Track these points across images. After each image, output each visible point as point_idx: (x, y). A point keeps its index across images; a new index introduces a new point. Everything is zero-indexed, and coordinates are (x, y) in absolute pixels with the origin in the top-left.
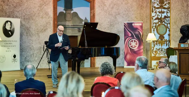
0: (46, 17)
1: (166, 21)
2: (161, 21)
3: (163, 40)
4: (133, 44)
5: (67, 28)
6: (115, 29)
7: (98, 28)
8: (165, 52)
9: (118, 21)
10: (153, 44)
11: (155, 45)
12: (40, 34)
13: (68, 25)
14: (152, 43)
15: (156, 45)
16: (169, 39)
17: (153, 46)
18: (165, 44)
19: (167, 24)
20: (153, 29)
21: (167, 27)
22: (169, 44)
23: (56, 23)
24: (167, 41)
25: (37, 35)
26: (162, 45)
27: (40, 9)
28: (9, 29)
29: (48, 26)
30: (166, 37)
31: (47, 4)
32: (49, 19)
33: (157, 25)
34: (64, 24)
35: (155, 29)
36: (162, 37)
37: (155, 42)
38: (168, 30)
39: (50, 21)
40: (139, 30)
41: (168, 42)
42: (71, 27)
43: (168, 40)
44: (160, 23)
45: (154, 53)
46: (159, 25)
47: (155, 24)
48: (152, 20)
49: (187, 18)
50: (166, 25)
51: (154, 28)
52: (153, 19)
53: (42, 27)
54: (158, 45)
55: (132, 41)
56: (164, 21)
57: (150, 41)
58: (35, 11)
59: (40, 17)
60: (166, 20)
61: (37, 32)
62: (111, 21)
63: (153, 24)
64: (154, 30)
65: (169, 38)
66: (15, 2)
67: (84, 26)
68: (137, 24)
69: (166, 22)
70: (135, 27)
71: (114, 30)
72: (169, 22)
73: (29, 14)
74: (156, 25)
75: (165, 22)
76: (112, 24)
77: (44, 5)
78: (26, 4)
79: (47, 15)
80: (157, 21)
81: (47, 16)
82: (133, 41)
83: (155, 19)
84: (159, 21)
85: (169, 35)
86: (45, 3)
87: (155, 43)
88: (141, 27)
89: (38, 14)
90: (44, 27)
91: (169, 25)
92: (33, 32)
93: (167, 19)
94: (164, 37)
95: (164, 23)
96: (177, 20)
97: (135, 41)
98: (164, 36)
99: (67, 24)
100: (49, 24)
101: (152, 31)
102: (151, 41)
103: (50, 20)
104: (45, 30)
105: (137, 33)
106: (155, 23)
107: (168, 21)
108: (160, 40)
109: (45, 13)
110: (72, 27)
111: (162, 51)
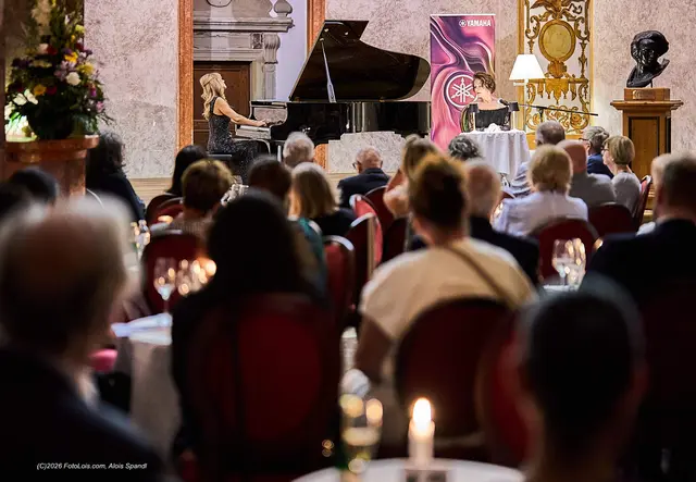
1: (571, 12)
2: (556, 13)
3: (564, 78)
4: (462, 91)
5: (213, 34)
6: (394, 38)
7: (366, 38)
8: (569, 120)
9: (406, 10)
10: (528, 91)
11: (534, 96)
12: (135, 57)
13: (220, 23)
14: (526, 89)
15: (538, 96)
16: (583, 76)
17: (527, 99)
18: (569, 94)
19: (577, 21)
20: (527, 40)
21: (575, 33)
22: (583, 93)
23: (188, 16)
24: (575, 82)
25: (122, 57)
26: (557, 96)
29: (160, 25)
30: (573, 67)
33: (542, 24)
34: (205, 19)
35: (536, 40)
36: (557, 67)
37: (536, 85)
38: (578, 41)
39: (169, 11)
40: (482, 41)
41: (578, 85)
42: (227, 28)
43: (578, 76)
44: (550, 18)
45: (531, 122)
46: (549, 26)
47: (535, 22)
48: (525, 7)
49: (647, 4)
50: (572, 24)
51: (532, 34)
52: (527, 3)
53: (141, 32)
54: (545, 94)
55: (458, 82)
56: (564, 12)
57: (523, 81)
60: (573, 8)
61: (123, 46)
62: (383, 10)
63: (530, 20)
64: (531, 43)
65: (583, 71)
67: (323, 31)
68: (476, 22)
69: (574, 15)
70: (468, 31)
71: (391, 41)
72: (583, 15)
74: (538, 24)
75: (567, 16)
76: (384, 19)
80: (542, 10)
82: (463, 80)
83: (535, 6)
84: (550, 12)
85: (583, 60)
87: (534, 89)
88: (491, 31)
90: (148, 30)
91: (582, 27)
92: (110, 49)
93: (577, 4)
94: (565, 68)
95: (564, 19)
96: (614, 12)
97: (467, 82)
98: (566, 63)
99: (213, 19)
100: (164, 18)
101: (527, 46)
102: (527, 81)
103: (166, 6)
104: (150, 42)
105: (475, 52)
106: (536, 18)
107: (579, 11)
108: (551, 77)
110: (233, 28)
111: (557, 115)
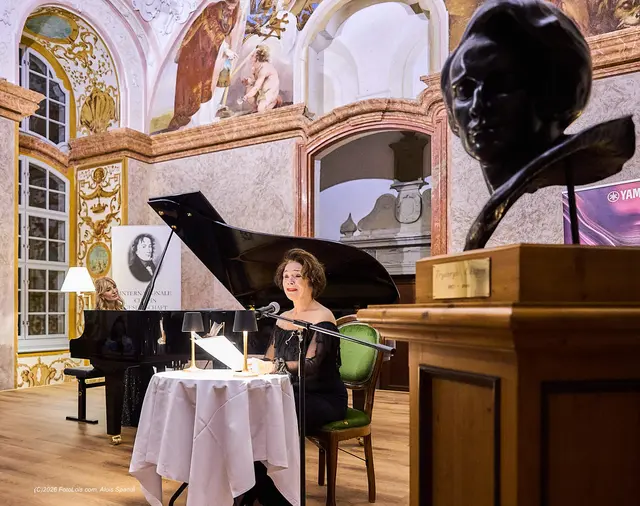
0: (273, 215)
5: (405, 249)
13: (405, 239)
27: (258, 191)
28: (148, 259)
31: (277, 169)
32: (283, 220)
42: (413, 242)
58: (245, 199)
59: (258, 216)
66: (197, 179)
73: (230, 210)
77: (269, 177)
78: (222, 182)
79: (277, 208)
81: (278, 212)
86: (272, 168)
89: (254, 207)
99: (401, 235)
103: (285, 224)
109: (271, 202)
